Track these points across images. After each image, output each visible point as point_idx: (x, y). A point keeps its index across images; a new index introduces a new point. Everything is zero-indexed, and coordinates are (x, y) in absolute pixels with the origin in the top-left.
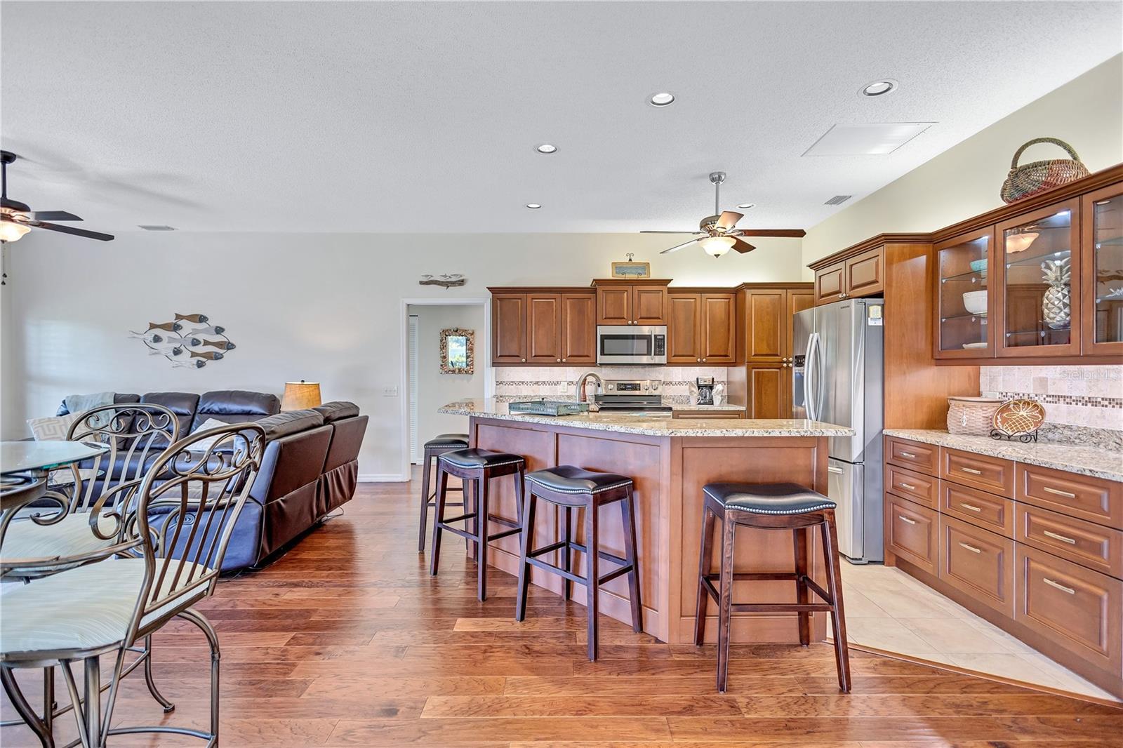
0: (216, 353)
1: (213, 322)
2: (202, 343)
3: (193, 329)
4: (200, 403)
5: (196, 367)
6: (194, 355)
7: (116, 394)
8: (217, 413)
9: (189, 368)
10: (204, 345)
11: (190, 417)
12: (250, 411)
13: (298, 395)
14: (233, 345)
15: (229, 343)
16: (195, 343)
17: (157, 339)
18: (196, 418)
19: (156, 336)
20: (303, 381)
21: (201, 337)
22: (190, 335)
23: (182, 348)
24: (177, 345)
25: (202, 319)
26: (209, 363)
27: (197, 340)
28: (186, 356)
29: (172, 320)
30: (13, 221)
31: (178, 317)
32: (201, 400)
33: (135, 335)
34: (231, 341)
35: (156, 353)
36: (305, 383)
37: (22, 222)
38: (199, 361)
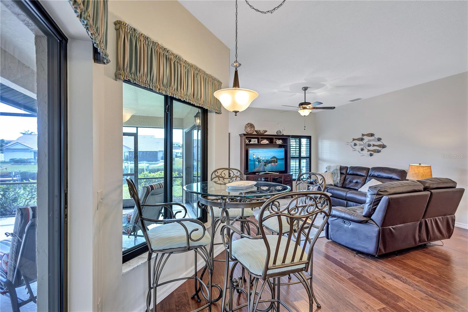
0: (378, 150)
1: (377, 136)
2: (372, 146)
3: (368, 140)
4: (369, 172)
5: (369, 156)
6: (369, 151)
7: (341, 166)
8: (376, 177)
9: (367, 156)
10: (373, 146)
11: (365, 177)
12: (392, 177)
13: (416, 172)
14: (385, 146)
15: (384, 145)
16: (369, 145)
17: (355, 145)
18: (368, 178)
19: (355, 143)
20: (420, 164)
21: (371, 143)
22: (367, 143)
23: (364, 148)
24: (362, 147)
25: (372, 135)
26: (375, 154)
27: (370, 144)
28: (365, 152)
29: (360, 136)
30: (307, 109)
31: (363, 135)
32: (370, 170)
33: (348, 144)
34: (384, 144)
35: (355, 150)
36: (422, 165)
37: (309, 109)
38: (370, 153)
